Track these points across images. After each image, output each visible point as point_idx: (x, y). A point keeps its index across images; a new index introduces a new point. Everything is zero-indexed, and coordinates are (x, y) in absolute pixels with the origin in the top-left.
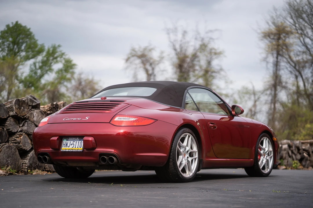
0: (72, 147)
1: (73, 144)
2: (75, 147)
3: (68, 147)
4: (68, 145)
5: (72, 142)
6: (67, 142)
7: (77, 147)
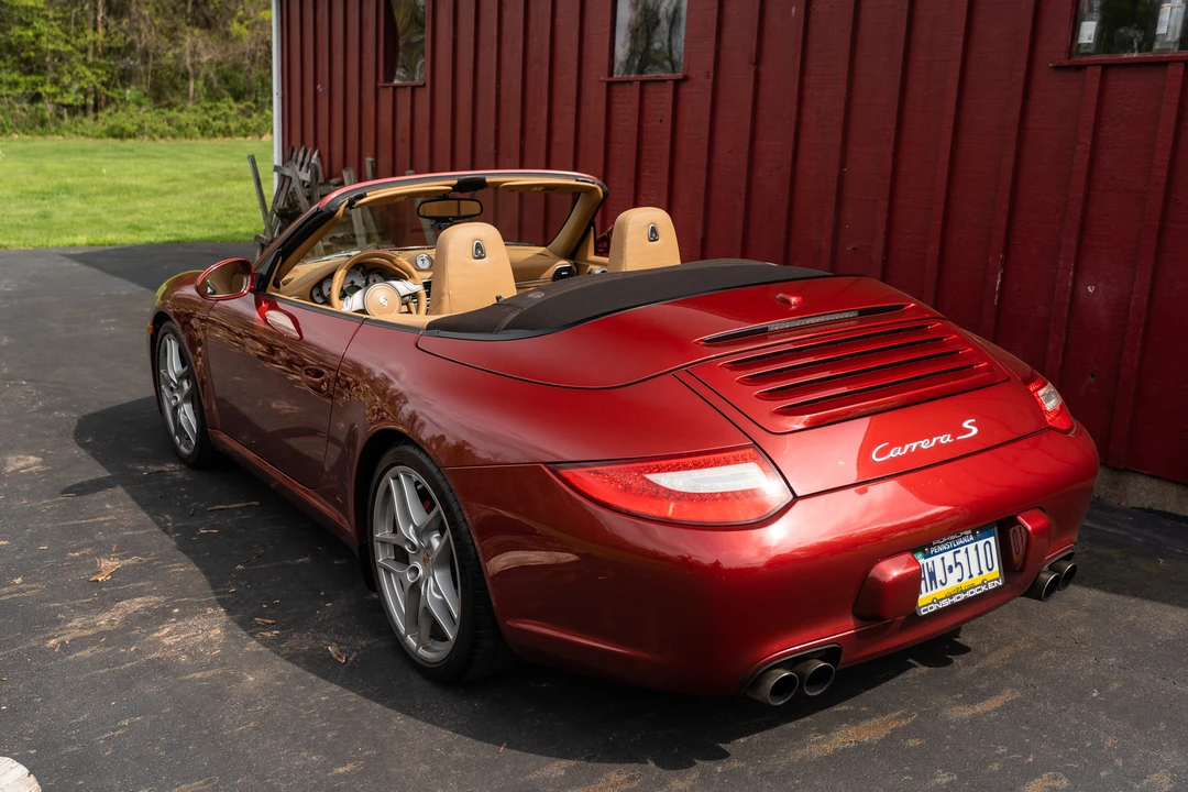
0: (960, 580)
1: (957, 564)
2: (971, 576)
3: (943, 584)
4: (939, 576)
5: (949, 556)
6: (930, 565)
7: (975, 571)
